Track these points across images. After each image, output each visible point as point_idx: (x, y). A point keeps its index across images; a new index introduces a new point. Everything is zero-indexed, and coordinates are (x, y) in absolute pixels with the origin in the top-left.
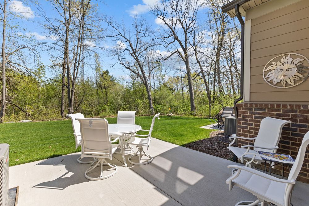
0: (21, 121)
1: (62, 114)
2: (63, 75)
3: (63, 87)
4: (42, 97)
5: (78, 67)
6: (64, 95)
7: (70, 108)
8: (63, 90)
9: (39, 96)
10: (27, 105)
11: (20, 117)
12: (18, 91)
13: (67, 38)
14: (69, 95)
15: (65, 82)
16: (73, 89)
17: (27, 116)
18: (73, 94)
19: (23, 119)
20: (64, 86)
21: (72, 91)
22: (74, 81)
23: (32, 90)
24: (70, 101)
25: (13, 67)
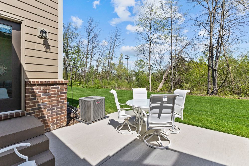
1: (208, 91)
3: (209, 68)
6: (210, 74)
7: (214, 86)
14: (213, 74)
21: (215, 70)
22: (217, 60)
24: (214, 80)
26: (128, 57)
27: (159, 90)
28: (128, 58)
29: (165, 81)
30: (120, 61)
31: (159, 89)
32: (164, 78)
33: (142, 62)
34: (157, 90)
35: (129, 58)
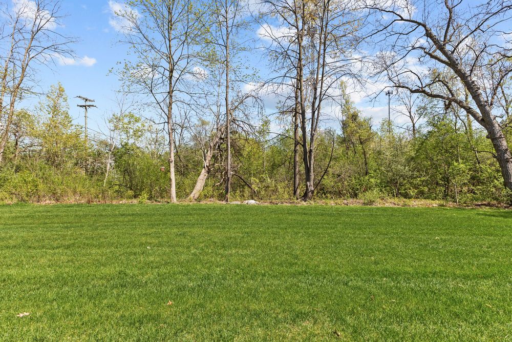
0: (247, 201)
1: (295, 193)
2: (295, 126)
3: (295, 147)
4: (268, 164)
5: (319, 106)
6: (297, 159)
7: (308, 183)
8: (295, 151)
9: (263, 162)
10: (252, 178)
11: (245, 195)
12: (244, 157)
13: (300, 60)
14: (305, 160)
15: (298, 138)
16: (312, 148)
17: (253, 195)
18: (313, 157)
19: (249, 199)
20: (297, 144)
21: (311, 151)
22: (313, 132)
23: (257, 156)
24: (308, 170)
25: (238, 125)
26: (88, 103)
27: (197, 196)
28: (89, 106)
29: (209, 172)
30: (55, 109)
31: (196, 193)
32: (207, 166)
33: (137, 121)
34: (192, 195)
35: (93, 106)
